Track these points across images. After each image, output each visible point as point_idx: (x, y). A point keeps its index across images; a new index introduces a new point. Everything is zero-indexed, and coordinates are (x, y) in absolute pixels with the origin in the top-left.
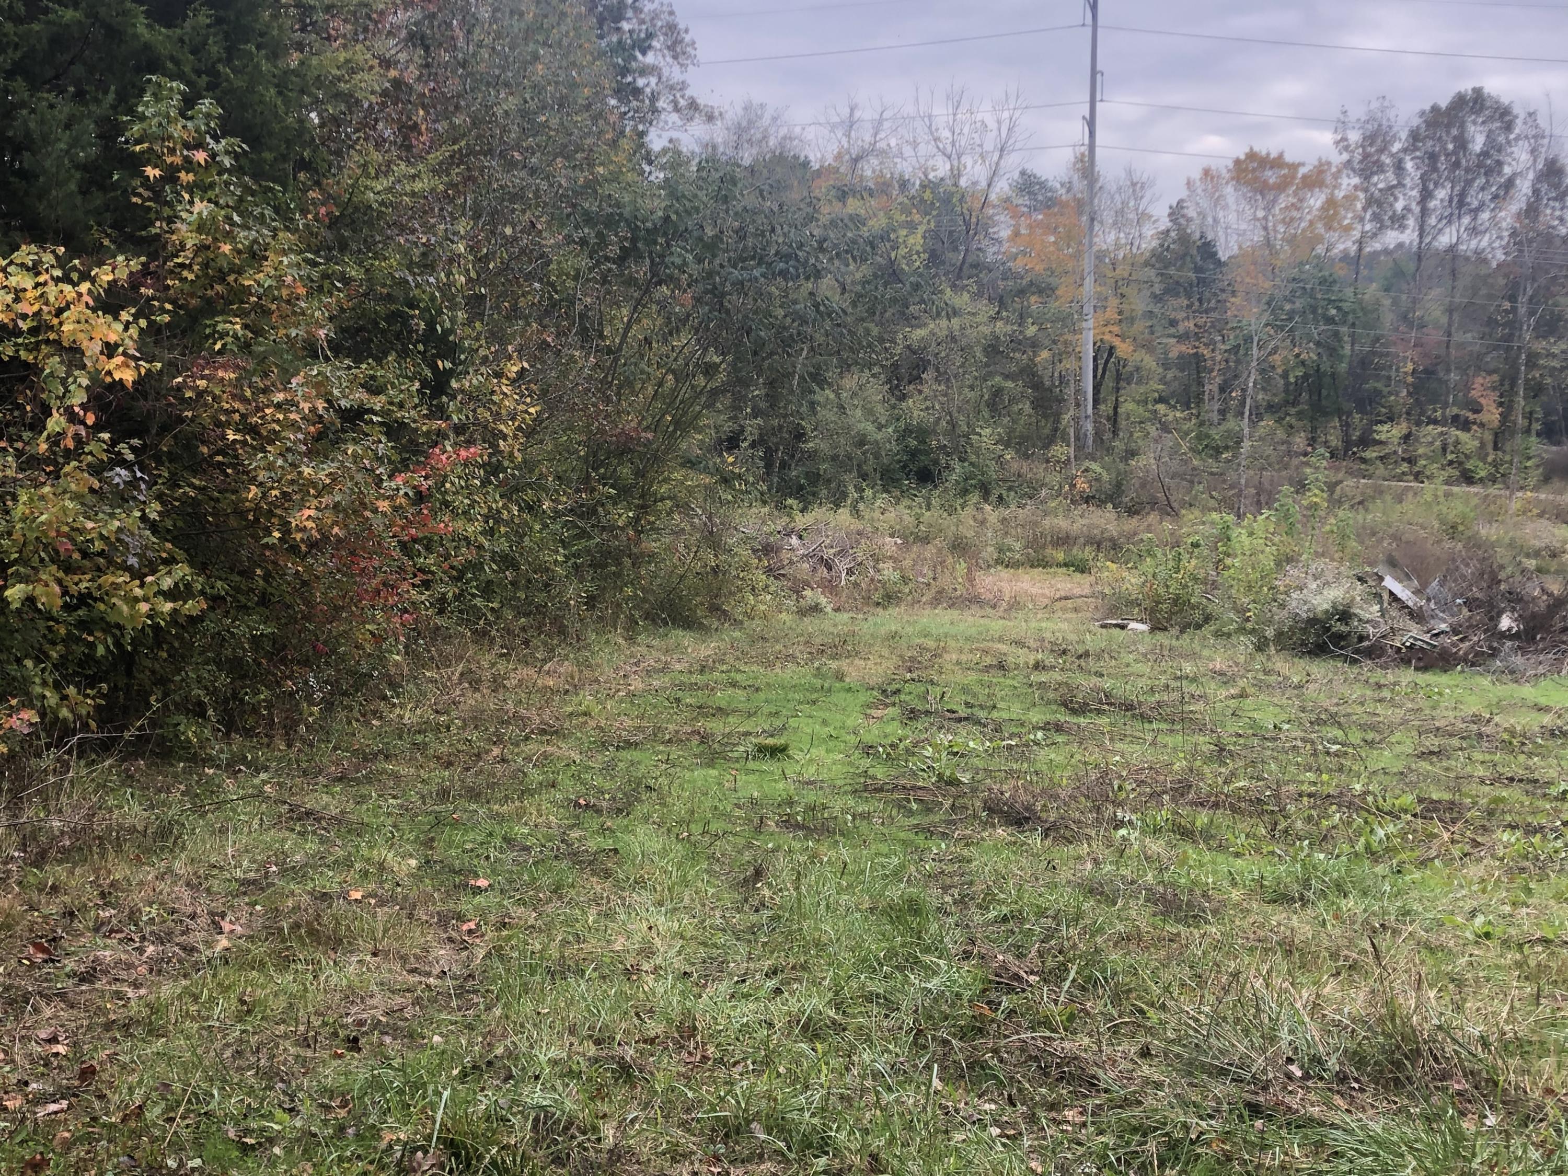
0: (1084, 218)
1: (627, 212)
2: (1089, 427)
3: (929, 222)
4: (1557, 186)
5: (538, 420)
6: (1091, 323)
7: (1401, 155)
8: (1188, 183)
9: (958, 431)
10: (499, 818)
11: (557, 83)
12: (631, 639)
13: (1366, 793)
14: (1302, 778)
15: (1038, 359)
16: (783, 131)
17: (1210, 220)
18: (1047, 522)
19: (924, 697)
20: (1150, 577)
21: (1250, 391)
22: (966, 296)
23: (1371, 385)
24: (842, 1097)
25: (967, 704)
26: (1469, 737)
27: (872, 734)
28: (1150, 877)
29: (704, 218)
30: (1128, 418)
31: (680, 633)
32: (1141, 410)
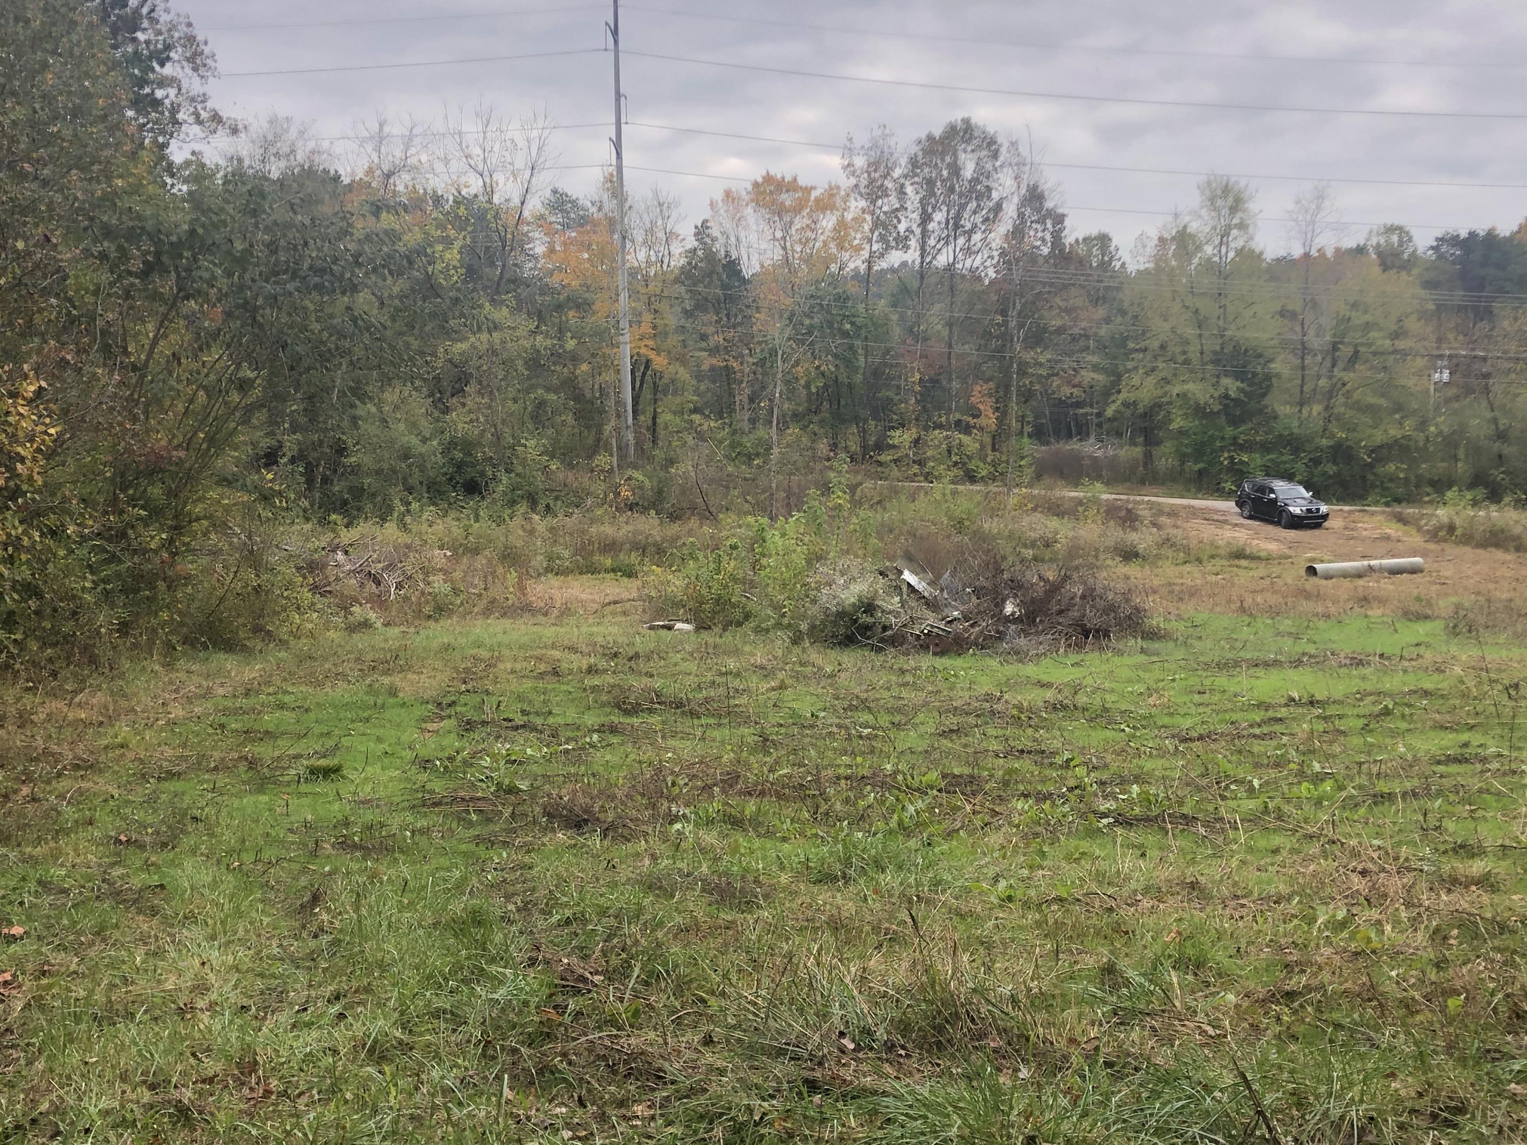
0: (616, 236)
1: (149, 225)
2: (630, 437)
3: (464, 238)
4: (1039, 210)
5: (58, 440)
6: (627, 338)
7: (902, 180)
8: (711, 204)
9: (504, 443)
10: (32, 861)
11: (70, 93)
12: (169, 666)
13: (896, 773)
14: (839, 762)
15: (578, 372)
16: (311, 145)
17: (733, 240)
18: (593, 530)
19: (480, 708)
20: (693, 578)
21: (777, 401)
22: (505, 311)
23: (885, 393)
24: (412, 1118)
25: (524, 712)
26: (983, 714)
27: (429, 747)
28: (704, 869)
29: (231, 232)
30: (666, 427)
31: (222, 656)
32: (678, 420)
